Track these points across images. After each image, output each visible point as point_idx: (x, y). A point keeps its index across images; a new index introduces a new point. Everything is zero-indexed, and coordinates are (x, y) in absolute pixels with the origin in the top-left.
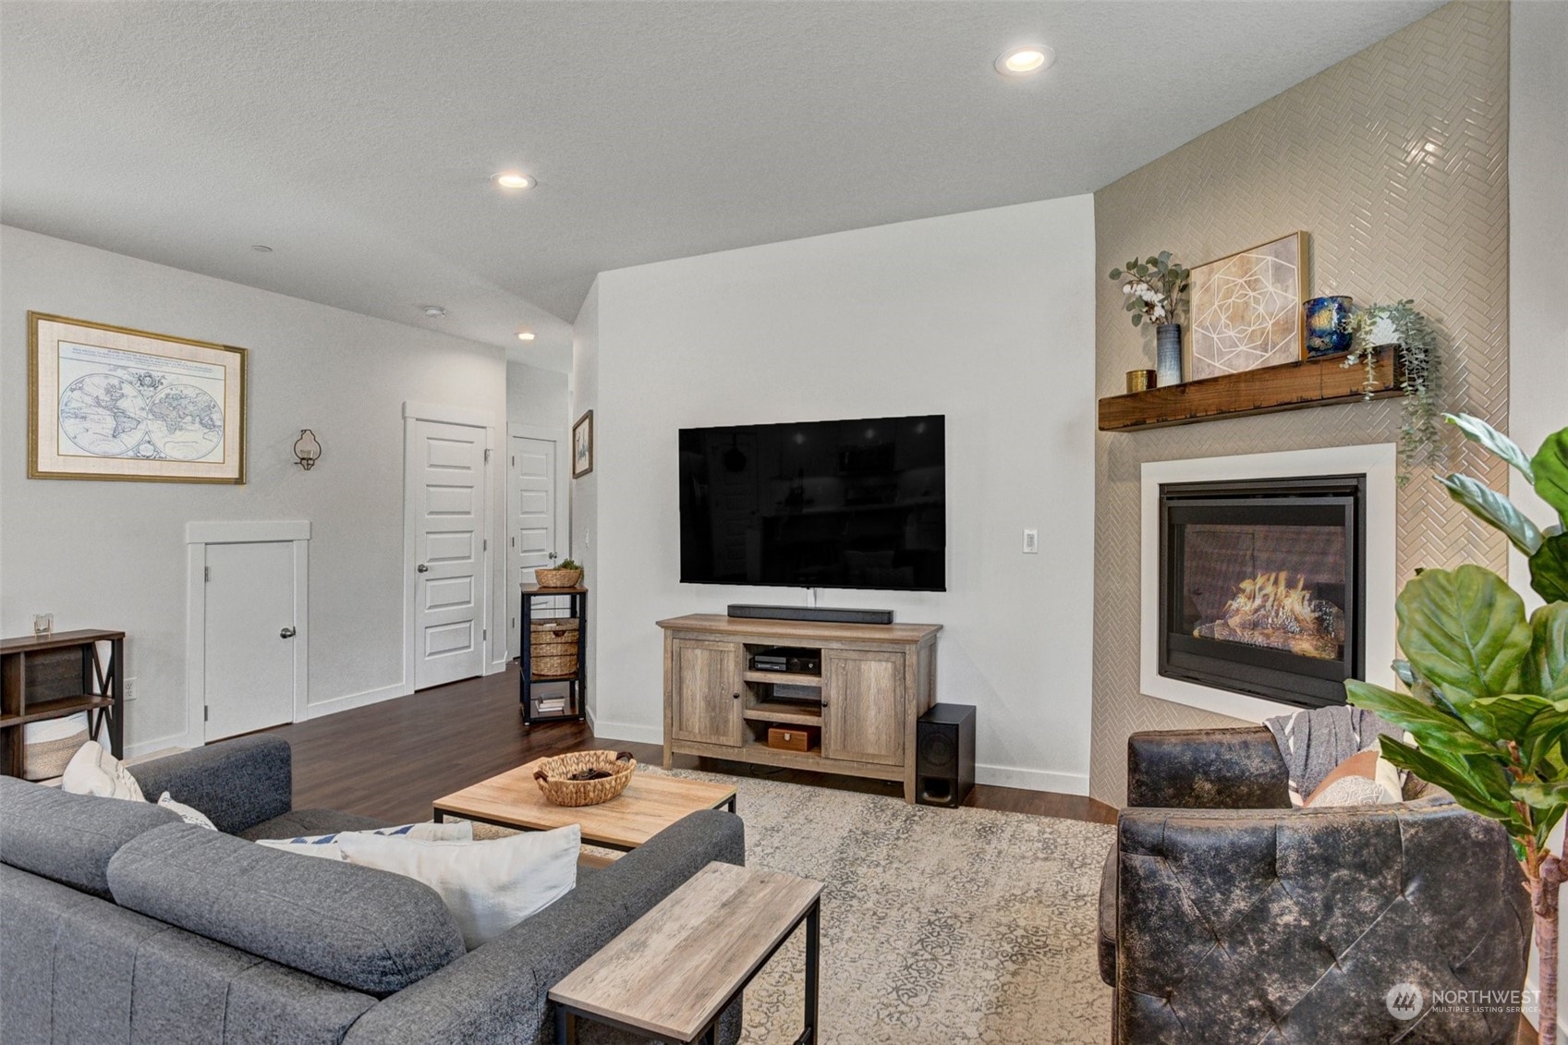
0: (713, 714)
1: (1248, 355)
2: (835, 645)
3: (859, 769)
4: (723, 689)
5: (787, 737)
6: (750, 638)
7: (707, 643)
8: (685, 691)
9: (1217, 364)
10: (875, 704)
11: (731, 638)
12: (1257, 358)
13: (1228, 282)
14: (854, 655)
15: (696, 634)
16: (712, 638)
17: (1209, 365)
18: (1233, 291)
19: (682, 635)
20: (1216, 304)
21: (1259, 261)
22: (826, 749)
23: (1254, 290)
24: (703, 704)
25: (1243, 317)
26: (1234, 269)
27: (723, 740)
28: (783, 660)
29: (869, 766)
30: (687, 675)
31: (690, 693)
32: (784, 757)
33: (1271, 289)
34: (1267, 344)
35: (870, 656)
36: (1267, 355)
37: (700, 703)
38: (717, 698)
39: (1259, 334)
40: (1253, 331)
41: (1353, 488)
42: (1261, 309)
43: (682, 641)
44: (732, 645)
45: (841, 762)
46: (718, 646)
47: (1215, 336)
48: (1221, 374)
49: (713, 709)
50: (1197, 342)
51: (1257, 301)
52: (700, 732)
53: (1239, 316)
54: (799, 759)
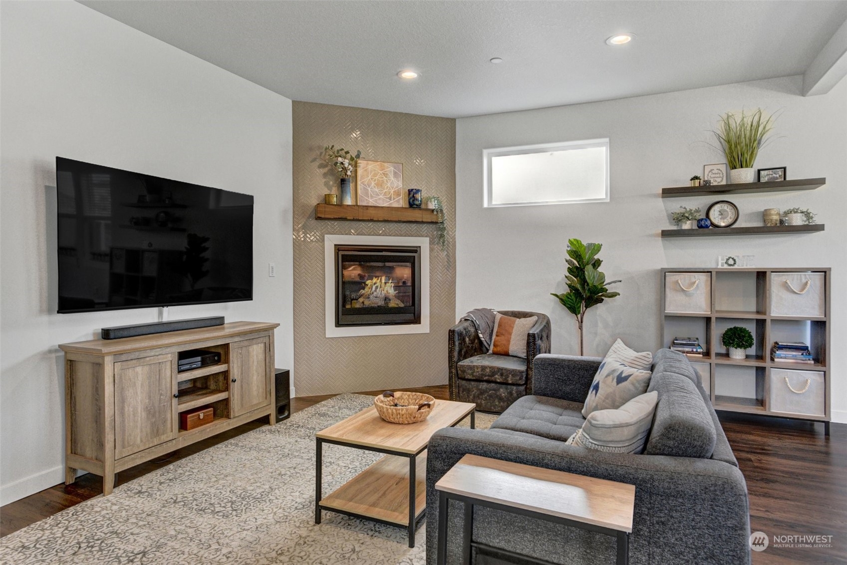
0: (153, 420)
1: (383, 200)
2: (237, 339)
3: (250, 416)
4: (161, 395)
5: (202, 416)
6: (183, 346)
7: (148, 359)
8: (126, 410)
9: (370, 200)
10: (256, 371)
11: (168, 350)
12: (388, 202)
13: (375, 170)
14: (246, 343)
15: (137, 354)
16: (153, 354)
17: (367, 200)
18: (377, 175)
19: (124, 357)
20: (370, 177)
21: (388, 168)
22: (233, 411)
23: (386, 177)
24: (144, 414)
25: (381, 185)
26: (377, 167)
27: (164, 438)
28: (199, 359)
29: (255, 412)
30: (129, 393)
31: (131, 409)
32: (208, 430)
33: (392, 179)
34: (391, 198)
35: (254, 341)
36: (391, 202)
37: (141, 414)
38: (157, 405)
39: (388, 193)
40: (385, 192)
41: (416, 250)
42: (389, 185)
43: (124, 363)
44: (169, 355)
45: (242, 417)
46: (158, 359)
47: (369, 189)
48: (372, 205)
49: (154, 416)
50: (361, 189)
51: (387, 181)
52: (141, 441)
53: (380, 184)
54: (218, 426)
